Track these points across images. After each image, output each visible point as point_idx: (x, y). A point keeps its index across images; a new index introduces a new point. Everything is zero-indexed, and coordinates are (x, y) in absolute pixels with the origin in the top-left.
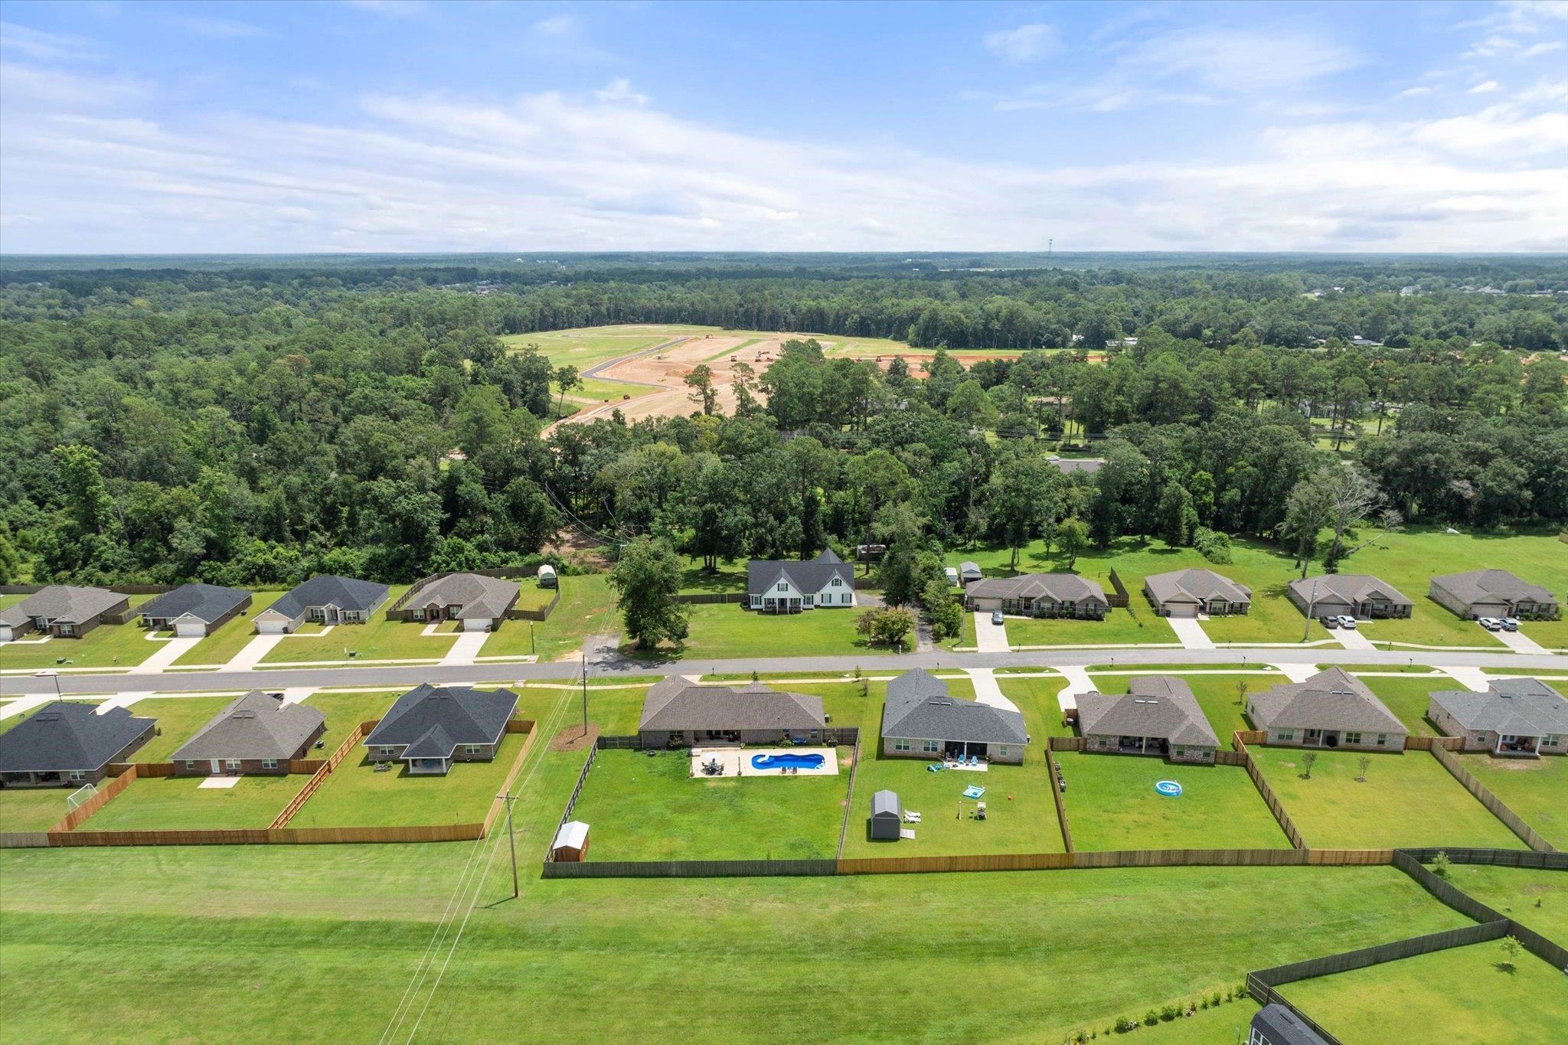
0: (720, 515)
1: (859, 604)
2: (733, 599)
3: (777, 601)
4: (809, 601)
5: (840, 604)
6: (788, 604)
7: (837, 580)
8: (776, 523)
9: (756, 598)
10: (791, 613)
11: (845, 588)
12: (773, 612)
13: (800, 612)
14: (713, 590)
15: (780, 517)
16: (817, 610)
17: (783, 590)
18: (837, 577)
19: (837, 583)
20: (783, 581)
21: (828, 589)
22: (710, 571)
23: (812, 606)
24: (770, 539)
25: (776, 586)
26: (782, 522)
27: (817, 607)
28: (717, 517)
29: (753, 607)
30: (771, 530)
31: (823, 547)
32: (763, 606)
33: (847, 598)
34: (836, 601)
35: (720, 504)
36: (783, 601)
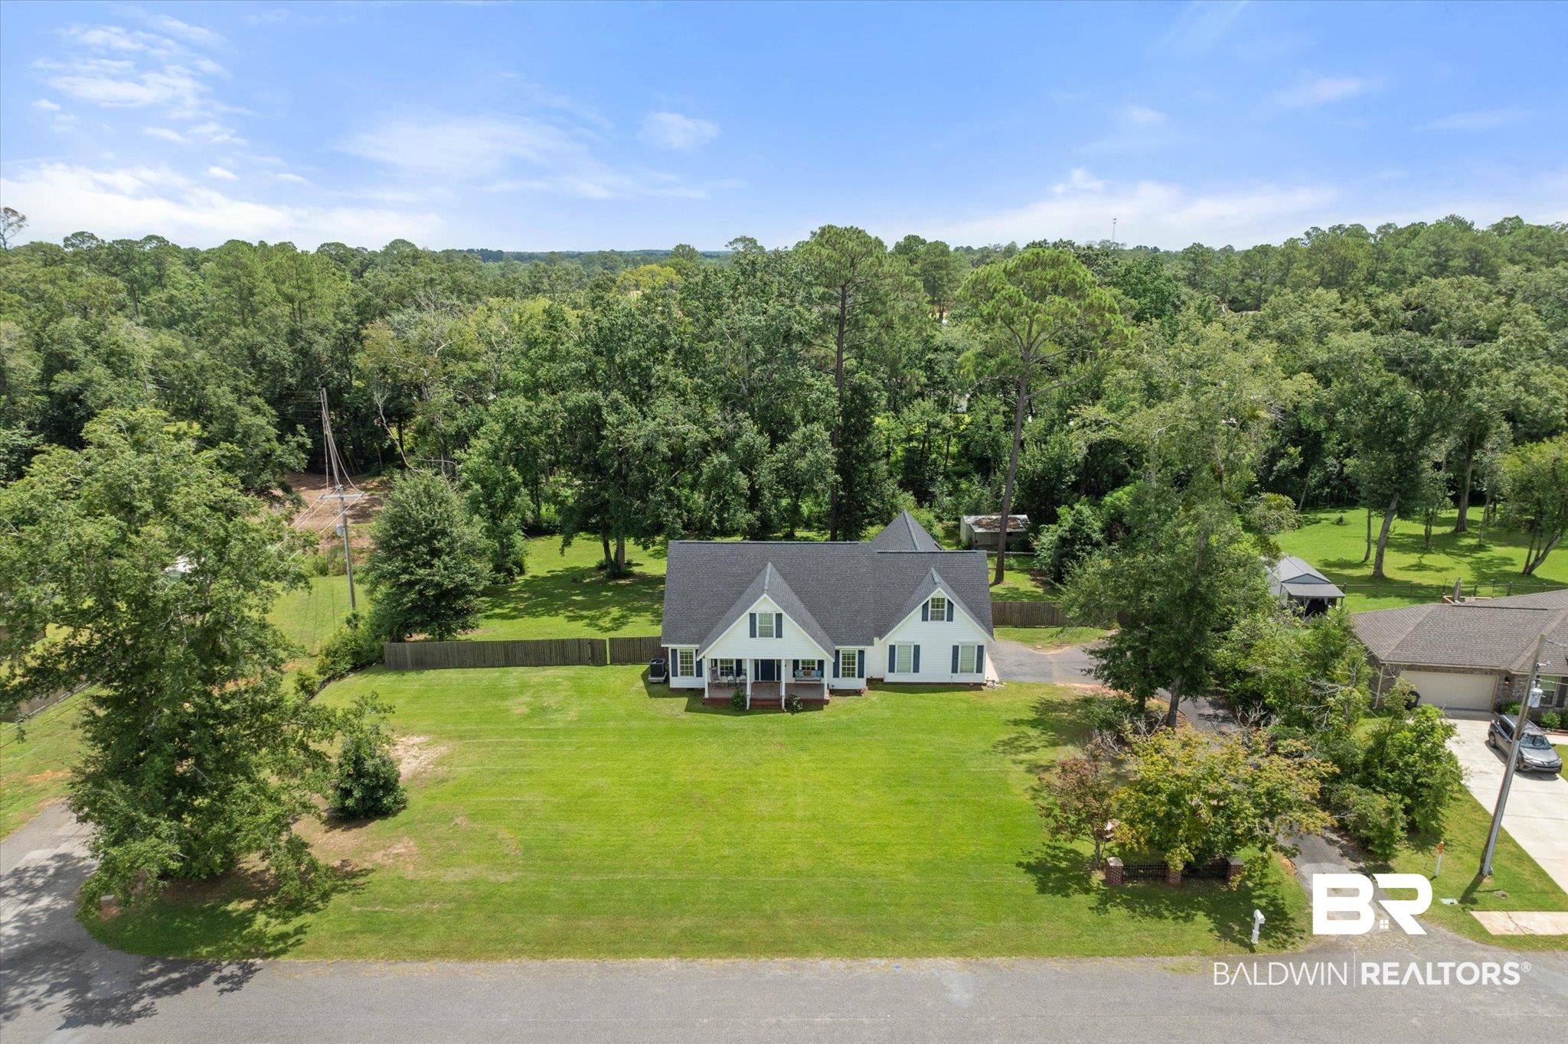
0: (612, 419)
1: (1004, 674)
2: (626, 652)
3: (749, 669)
4: (851, 665)
5: (946, 676)
6: (786, 676)
7: (938, 603)
8: (762, 441)
9: (687, 657)
10: (791, 707)
11: (965, 629)
12: (737, 706)
13: (818, 704)
14: (593, 622)
15: (777, 429)
16: (875, 696)
17: (766, 634)
18: (940, 592)
19: (939, 611)
20: (765, 606)
21: (911, 630)
22: (615, 569)
23: (859, 683)
24: (742, 481)
25: (743, 622)
26: (776, 439)
27: (875, 684)
28: (604, 424)
29: (676, 682)
30: (748, 463)
31: (885, 517)
32: (704, 681)
33: (967, 658)
34: (935, 667)
35: (616, 394)
36: (768, 669)
